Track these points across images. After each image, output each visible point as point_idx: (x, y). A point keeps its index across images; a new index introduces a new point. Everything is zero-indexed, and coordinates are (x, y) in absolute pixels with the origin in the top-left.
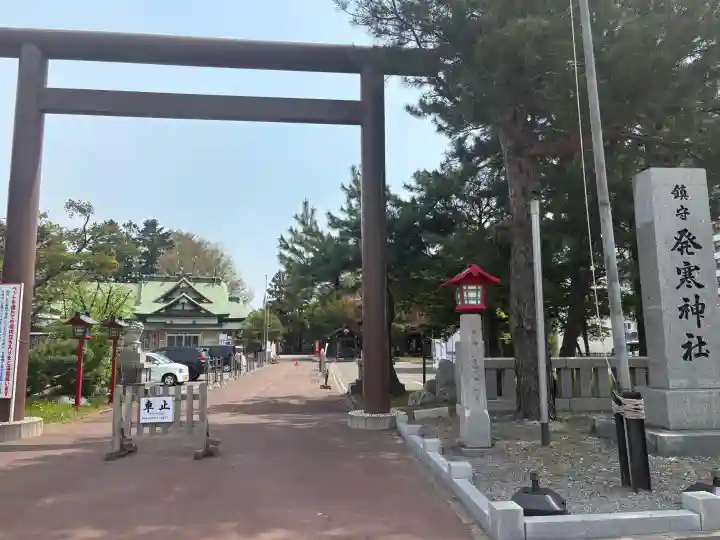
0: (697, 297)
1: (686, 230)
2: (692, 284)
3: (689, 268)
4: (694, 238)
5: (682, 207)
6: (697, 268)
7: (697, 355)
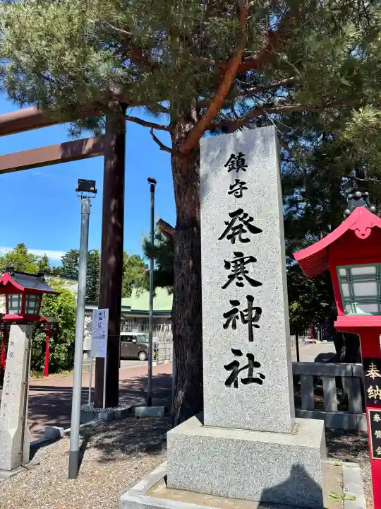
0: (250, 299)
1: (240, 211)
2: (245, 281)
3: (242, 261)
4: (251, 219)
5: (237, 181)
6: (253, 259)
7: (245, 381)
